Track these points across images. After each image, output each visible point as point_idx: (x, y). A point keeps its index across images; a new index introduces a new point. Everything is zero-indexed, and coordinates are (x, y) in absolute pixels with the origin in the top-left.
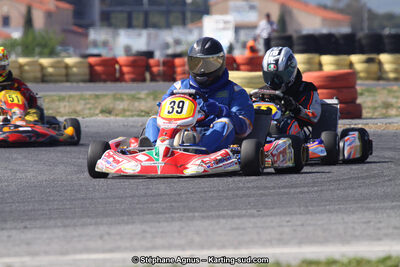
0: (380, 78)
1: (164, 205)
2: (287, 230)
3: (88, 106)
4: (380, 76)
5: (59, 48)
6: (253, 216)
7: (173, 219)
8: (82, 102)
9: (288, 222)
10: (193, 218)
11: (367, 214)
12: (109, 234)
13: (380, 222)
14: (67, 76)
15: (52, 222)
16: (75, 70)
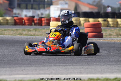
0: (108, 26)
1: (41, 62)
2: (82, 70)
3: (14, 33)
4: (108, 25)
5: (4, 15)
6: (71, 66)
7: (45, 66)
8: (12, 31)
9: (82, 67)
10: (51, 66)
11: (108, 66)
12: (24, 70)
13: (112, 68)
14: (7, 23)
15: (5, 66)
16: (10, 21)
